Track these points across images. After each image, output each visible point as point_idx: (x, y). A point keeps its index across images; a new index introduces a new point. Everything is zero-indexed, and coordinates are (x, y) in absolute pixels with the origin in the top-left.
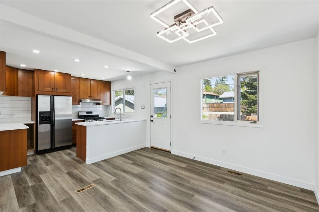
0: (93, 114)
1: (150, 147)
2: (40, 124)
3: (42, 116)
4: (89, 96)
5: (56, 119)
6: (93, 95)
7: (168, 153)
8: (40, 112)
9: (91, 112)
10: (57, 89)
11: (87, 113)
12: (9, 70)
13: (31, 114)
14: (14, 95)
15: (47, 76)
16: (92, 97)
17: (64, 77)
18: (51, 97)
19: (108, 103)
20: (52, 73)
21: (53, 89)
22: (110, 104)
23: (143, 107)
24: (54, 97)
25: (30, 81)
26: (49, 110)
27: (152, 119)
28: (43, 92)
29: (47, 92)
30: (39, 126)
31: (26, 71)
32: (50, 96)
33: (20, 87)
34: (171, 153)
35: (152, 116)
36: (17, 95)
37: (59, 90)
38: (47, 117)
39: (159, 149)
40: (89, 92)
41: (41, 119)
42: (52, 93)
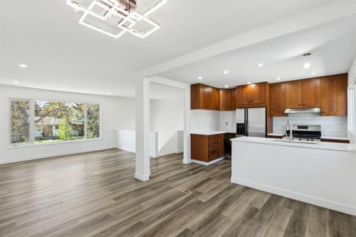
0: (309, 130)
3: (238, 127)
4: (299, 103)
6: (306, 102)
9: (306, 127)
10: (252, 101)
15: (245, 90)
16: (304, 105)
21: (249, 101)
38: (241, 128)
41: (238, 129)
42: (247, 106)
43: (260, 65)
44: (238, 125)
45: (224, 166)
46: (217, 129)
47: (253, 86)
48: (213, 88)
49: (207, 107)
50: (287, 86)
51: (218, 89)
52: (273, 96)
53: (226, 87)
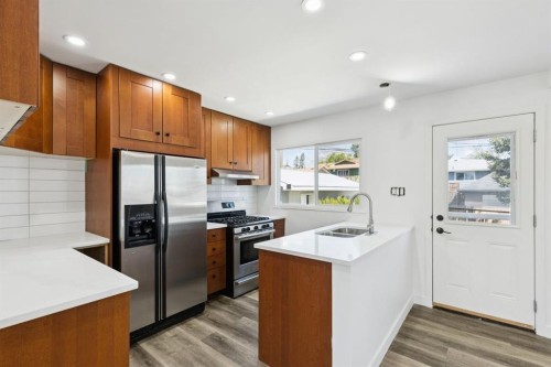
1: (431, 306)
2: (126, 247)
3: (133, 218)
4: (229, 160)
6: (238, 159)
7: (529, 334)
8: (126, 207)
9: (231, 205)
10: (168, 135)
11: (224, 205)
13: (87, 211)
14: (39, 149)
15: (142, 90)
16: (236, 163)
17: (186, 99)
18: (155, 158)
19: (266, 182)
20: (156, 86)
21: (158, 134)
22: (270, 183)
23: (401, 192)
24: (163, 159)
25: (90, 106)
26: (149, 200)
27: (439, 224)
28: (132, 142)
30: (124, 251)
31: (76, 74)
32: (152, 155)
33: (60, 125)
34: (538, 333)
35: (441, 218)
36: (50, 151)
37: (174, 140)
38: (144, 222)
39: (478, 317)
40: (230, 150)
42: (152, 147)
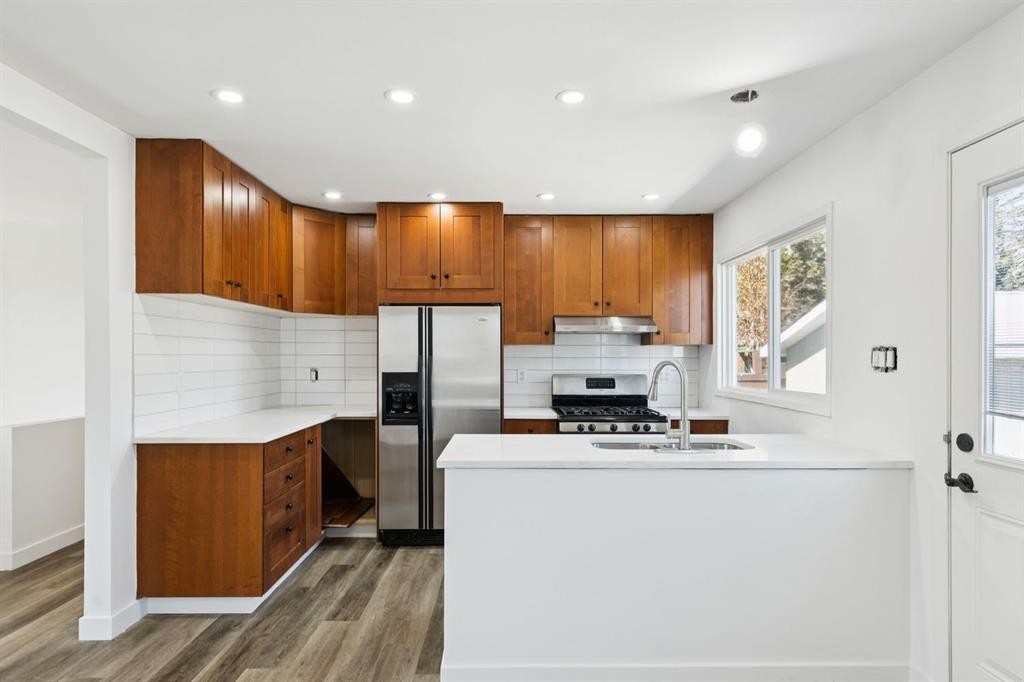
0: (620, 390)
2: (384, 424)
4: (593, 300)
5: (436, 403)
6: (613, 294)
8: (384, 374)
9: (610, 383)
10: (447, 277)
11: (592, 383)
12: (315, 222)
14: (330, 311)
15: (415, 223)
16: (608, 304)
17: (477, 218)
18: (420, 311)
19: (697, 335)
20: (434, 211)
21: (434, 277)
22: (711, 341)
23: (890, 359)
24: (430, 311)
26: (413, 367)
27: (963, 464)
28: (400, 294)
29: (415, 294)
30: (383, 431)
32: (417, 308)
33: (352, 282)
35: (966, 443)
36: (342, 311)
37: (457, 281)
38: (406, 394)
40: (596, 278)
41: (388, 401)
42: (426, 297)
43: (573, 98)
44: (389, 379)
45: (341, 591)
46: (271, 401)
47: (447, 213)
48: (267, 192)
49: (237, 288)
50: (546, 233)
51: (288, 206)
52: (513, 265)
53: (333, 198)
